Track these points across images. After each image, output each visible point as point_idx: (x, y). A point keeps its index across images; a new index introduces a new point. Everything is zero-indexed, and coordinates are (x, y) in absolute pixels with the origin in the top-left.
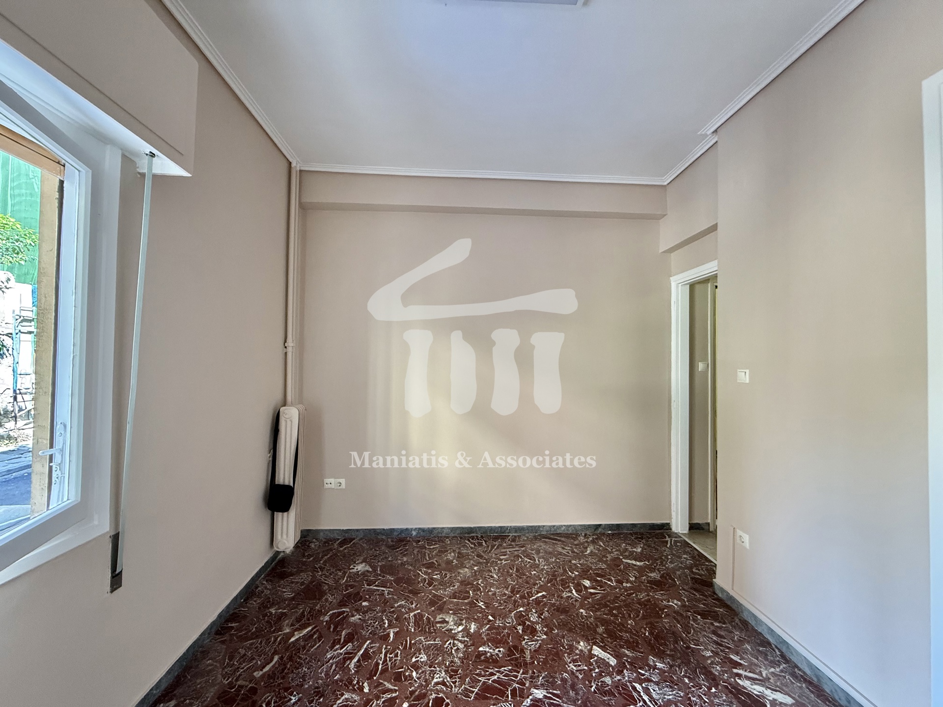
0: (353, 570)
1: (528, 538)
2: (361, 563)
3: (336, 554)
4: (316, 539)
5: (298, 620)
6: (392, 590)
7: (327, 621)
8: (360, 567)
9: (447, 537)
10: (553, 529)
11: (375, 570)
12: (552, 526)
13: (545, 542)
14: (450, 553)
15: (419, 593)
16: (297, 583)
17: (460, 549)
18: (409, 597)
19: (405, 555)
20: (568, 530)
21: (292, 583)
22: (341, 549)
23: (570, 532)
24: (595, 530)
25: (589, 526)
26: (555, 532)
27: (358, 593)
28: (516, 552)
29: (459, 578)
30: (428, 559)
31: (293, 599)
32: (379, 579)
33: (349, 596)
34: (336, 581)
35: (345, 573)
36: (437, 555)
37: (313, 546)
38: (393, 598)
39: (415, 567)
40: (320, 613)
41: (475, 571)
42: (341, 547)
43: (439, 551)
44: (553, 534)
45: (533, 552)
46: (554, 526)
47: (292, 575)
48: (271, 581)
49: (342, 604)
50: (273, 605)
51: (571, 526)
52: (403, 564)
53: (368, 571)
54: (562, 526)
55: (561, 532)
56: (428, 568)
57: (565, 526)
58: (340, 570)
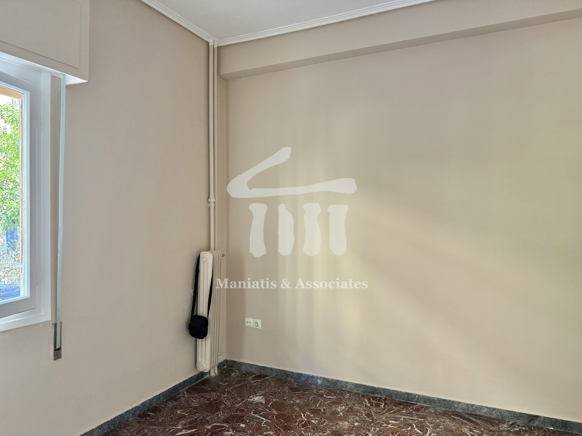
0: (250, 400)
1: (436, 411)
2: (260, 396)
3: (245, 385)
4: (239, 370)
5: (190, 423)
6: (270, 421)
7: (208, 429)
8: (257, 399)
9: (349, 392)
10: (470, 409)
11: (267, 403)
12: (470, 405)
13: (454, 419)
14: (342, 406)
15: (290, 430)
16: (206, 398)
17: (354, 404)
18: (279, 430)
19: (299, 398)
20: (491, 414)
21: (202, 397)
22: (252, 382)
23: (494, 416)
24: (530, 421)
25: (521, 416)
26: (474, 413)
27: (243, 417)
28: (410, 421)
29: (334, 428)
30: (318, 406)
31: (196, 408)
32: (266, 411)
33: (234, 417)
34: (233, 404)
35: (243, 400)
36: (329, 404)
37: (233, 374)
38: (266, 428)
39: (301, 410)
40: (208, 422)
41: (354, 426)
42: (253, 380)
43: (332, 403)
44: (469, 414)
45: (431, 425)
46: (473, 405)
47: (206, 391)
48: (190, 392)
49: (226, 421)
50: (181, 408)
51: (495, 409)
52: (293, 405)
53: (261, 403)
54: (483, 407)
55: (482, 414)
56: (312, 413)
57: (487, 407)
58: (240, 397)
